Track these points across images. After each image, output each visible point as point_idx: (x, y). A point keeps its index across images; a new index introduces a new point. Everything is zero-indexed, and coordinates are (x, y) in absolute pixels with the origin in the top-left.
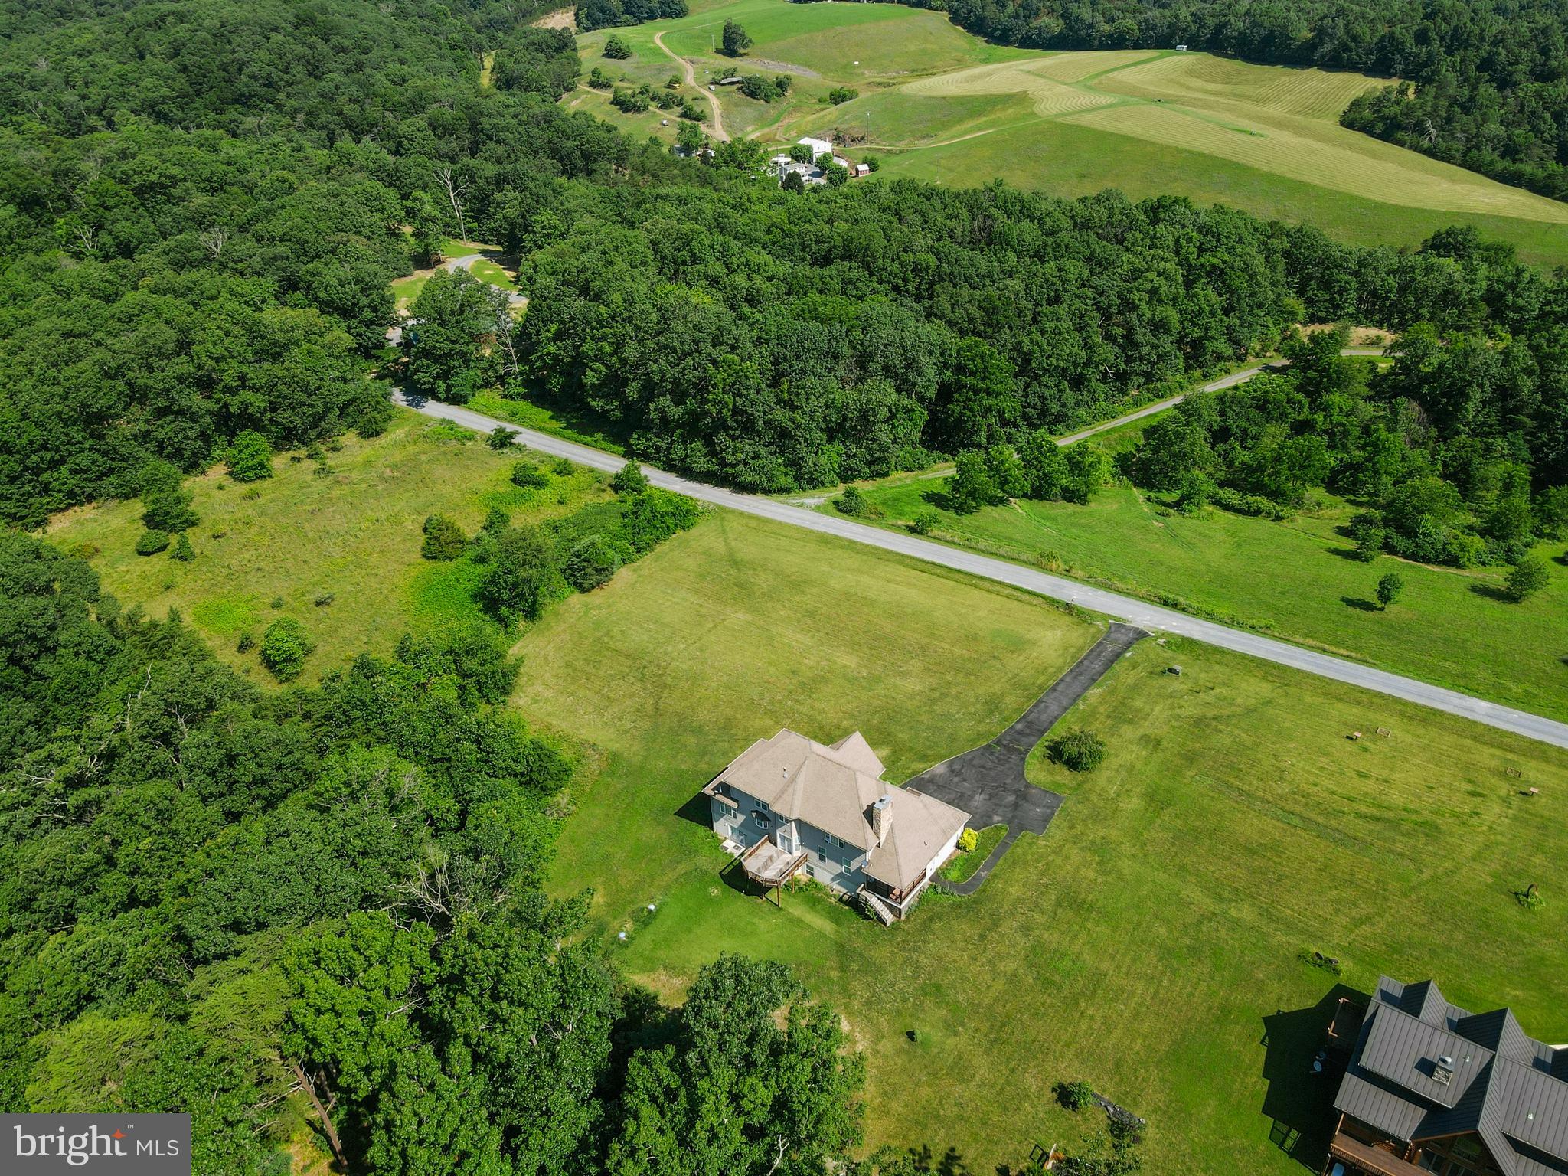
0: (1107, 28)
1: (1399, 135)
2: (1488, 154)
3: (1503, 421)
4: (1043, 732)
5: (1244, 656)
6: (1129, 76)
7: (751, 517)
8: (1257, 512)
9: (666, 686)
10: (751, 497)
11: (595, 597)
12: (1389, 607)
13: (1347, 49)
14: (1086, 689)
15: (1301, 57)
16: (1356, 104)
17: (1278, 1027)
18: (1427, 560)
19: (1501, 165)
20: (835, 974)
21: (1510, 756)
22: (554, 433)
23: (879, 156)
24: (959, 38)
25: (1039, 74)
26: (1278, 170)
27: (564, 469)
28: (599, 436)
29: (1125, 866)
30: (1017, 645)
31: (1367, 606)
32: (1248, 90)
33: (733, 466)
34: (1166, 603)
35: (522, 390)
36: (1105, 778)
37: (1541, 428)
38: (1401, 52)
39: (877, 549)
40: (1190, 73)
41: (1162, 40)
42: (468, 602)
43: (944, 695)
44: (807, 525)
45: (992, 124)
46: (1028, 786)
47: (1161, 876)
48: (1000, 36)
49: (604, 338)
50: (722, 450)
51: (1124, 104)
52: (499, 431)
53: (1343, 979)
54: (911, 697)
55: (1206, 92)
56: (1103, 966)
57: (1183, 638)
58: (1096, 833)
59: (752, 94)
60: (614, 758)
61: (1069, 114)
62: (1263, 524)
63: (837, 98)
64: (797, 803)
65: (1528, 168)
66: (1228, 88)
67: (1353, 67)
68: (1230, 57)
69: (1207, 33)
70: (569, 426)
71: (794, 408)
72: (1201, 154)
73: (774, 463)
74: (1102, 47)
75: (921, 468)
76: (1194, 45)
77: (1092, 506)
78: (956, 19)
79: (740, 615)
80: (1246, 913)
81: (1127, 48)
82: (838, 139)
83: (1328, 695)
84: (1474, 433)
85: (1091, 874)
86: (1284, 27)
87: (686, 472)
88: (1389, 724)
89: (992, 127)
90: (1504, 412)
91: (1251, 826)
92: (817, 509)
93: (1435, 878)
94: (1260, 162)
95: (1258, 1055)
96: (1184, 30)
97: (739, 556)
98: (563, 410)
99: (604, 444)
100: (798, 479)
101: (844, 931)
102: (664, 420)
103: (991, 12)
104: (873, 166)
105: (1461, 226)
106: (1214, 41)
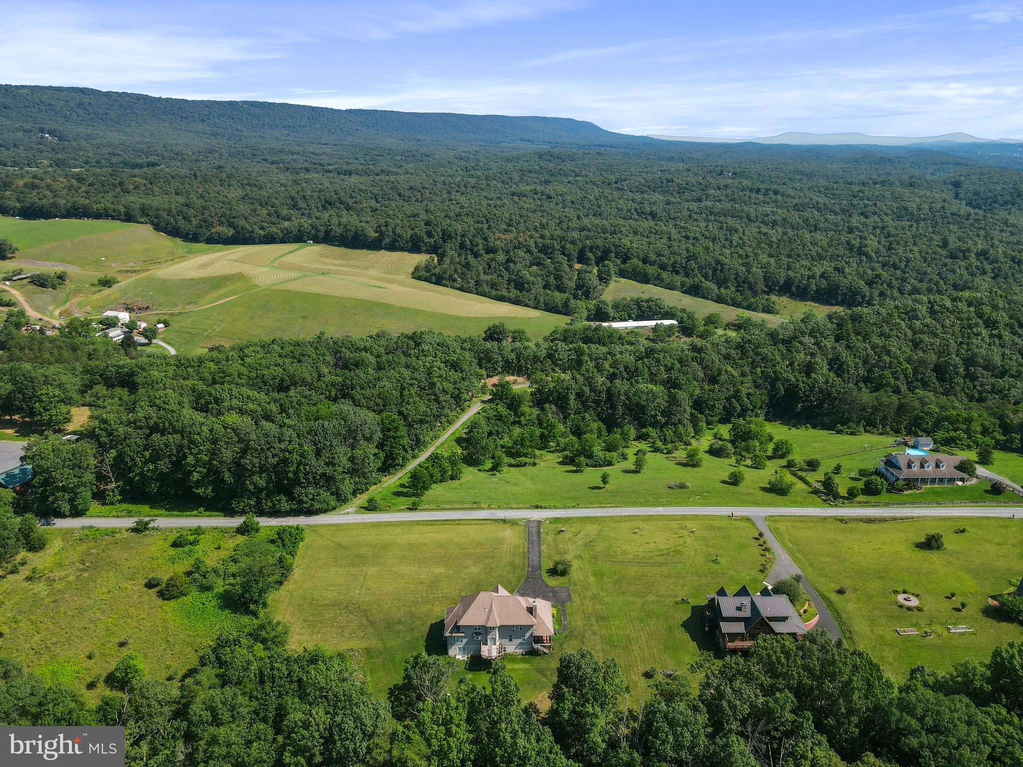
0: (262, 232)
1: (444, 282)
2: (486, 289)
3: (584, 407)
4: (540, 567)
5: (580, 518)
6: (292, 259)
7: (328, 525)
9: (365, 611)
10: (317, 516)
11: (288, 586)
12: (607, 486)
13: (398, 241)
14: (540, 547)
15: (375, 245)
16: (417, 269)
17: (686, 625)
18: (601, 466)
19: (494, 293)
21: (679, 522)
22: (167, 516)
23: (166, 317)
24: (164, 242)
25: (242, 260)
26: (405, 305)
27: (198, 531)
28: (202, 509)
29: (606, 599)
30: (500, 542)
31: (599, 488)
32: (357, 263)
33: (306, 503)
34: (537, 507)
36: (575, 573)
37: (598, 406)
38: (423, 241)
39: (402, 522)
40: (321, 255)
41: (298, 238)
42: (220, 612)
43: (492, 569)
44: (360, 521)
45: (233, 293)
46: (553, 588)
47: (620, 598)
48: (194, 238)
51: (305, 276)
52: (138, 523)
53: (692, 604)
55: (335, 265)
56: (627, 633)
57: (554, 518)
58: (589, 594)
59: (42, 285)
61: (279, 284)
63: (106, 283)
64: (497, 619)
65: (504, 293)
66: (345, 262)
67: (402, 249)
68: (338, 246)
69: (321, 234)
70: (168, 510)
72: (363, 300)
73: (325, 495)
75: (381, 482)
76: (317, 240)
77: (463, 480)
78: (157, 228)
79: (371, 569)
80: (651, 598)
81: (277, 243)
82: (129, 309)
83: (615, 522)
84: (575, 413)
85: (599, 607)
86: (362, 231)
87: (275, 513)
88: (641, 524)
89: (234, 294)
90: (582, 402)
91: (632, 571)
92: (356, 512)
93: (691, 566)
94: (391, 301)
95: (687, 637)
96: (309, 233)
98: (156, 502)
99: (208, 513)
100: (338, 500)
101: (534, 664)
103: (182, 223)
104: (167, 324)
105: (497, 323)
106: (326, 238)
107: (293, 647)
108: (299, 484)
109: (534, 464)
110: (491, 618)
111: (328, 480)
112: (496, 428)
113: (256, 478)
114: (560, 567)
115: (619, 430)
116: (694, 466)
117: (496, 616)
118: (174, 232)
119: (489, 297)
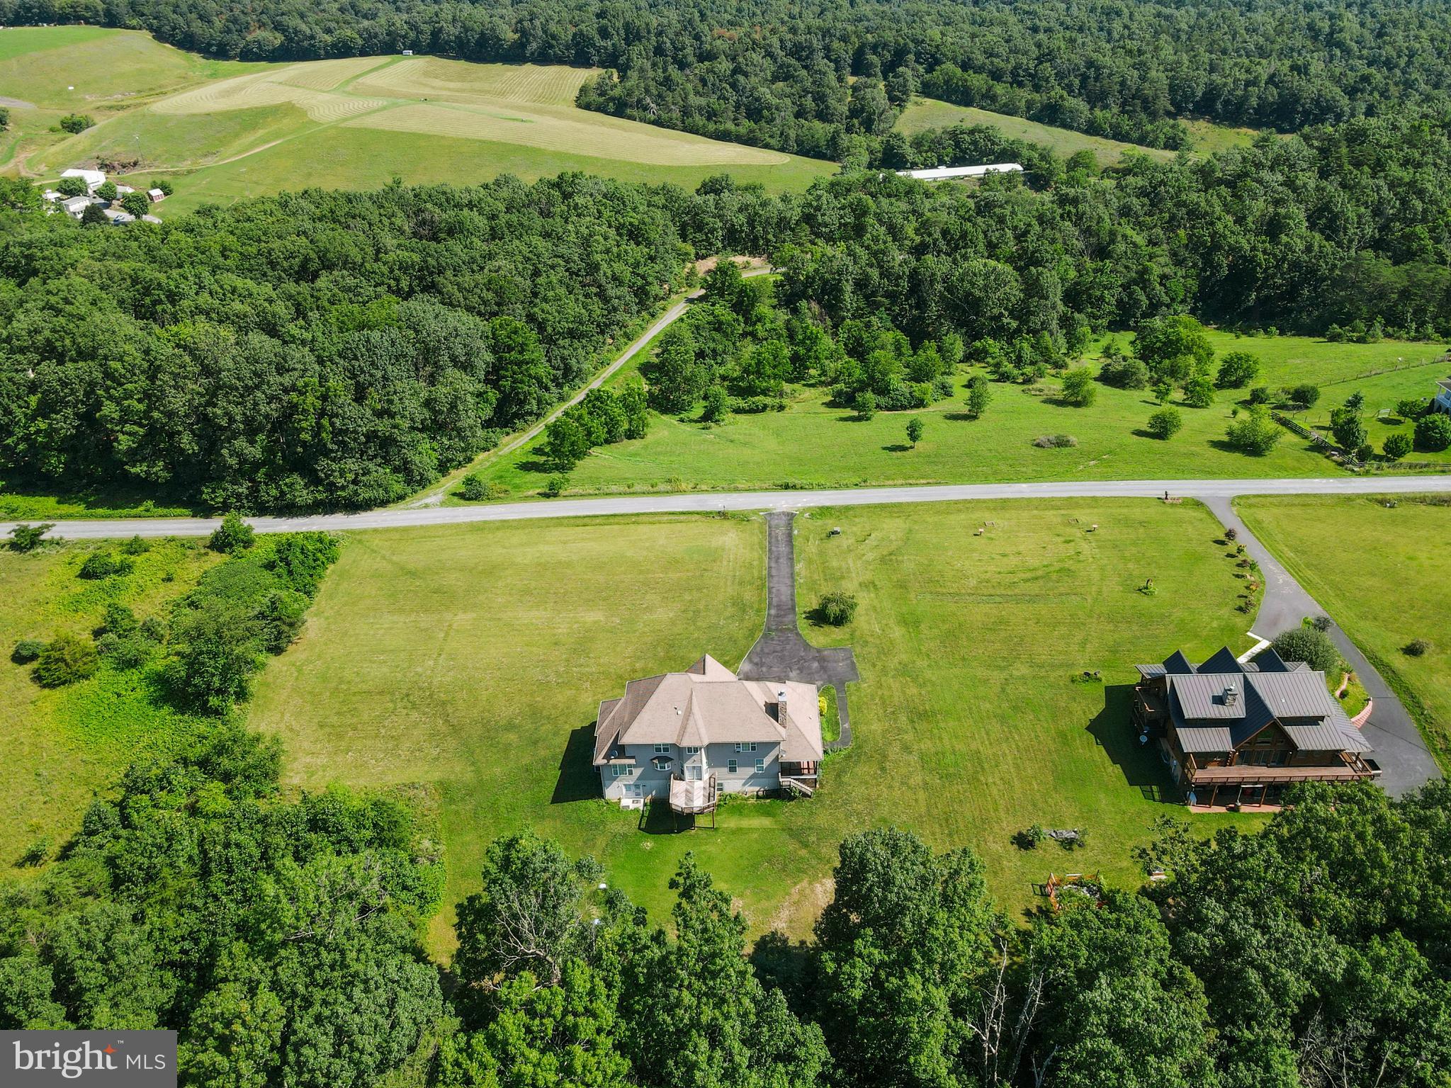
0: (328, 38)
1: (628, 111)
2: (699, 120)
3: (869, 304)
4: (793, 608)
5: (868, 506)
6: (376, 79)
7: (387, 530)
8: (765, 407)
9: (444, 703)
10: (369, 513)
11: (295, 653)
12: (918, 444)
13: (551, 47)
14: (792, 566)
15: (515, 55)
16: (583, 90)
17: (1096, 728)
18: (904, 408)
19: (711, 127)
20: (803, 852)
21: (1063, 512)
22: (82, 517)
23: (166, 178)
24: (174, 57)
25: (293, 83)
27: (135, 547)
28: (149, 503)
29: (928, 674)
30: (714, 556)
31: (903, 448)
32: (485, 86)
33: (343, 488)
34: (787, 487)
36: (862, 620)
37: (893, 303)
38: (594, 45)
39: (531, 520)
40: (426, 74)
41: (389, 46)
42: (150, 710)
43: (697, 612)
44: (448, 521)
45: (277, 135)
46: (818, 651)
47: (956, 671)
48: (220, 52)
50: (327, 476)
51: (395, 106)
52: (20, 532)
53: (1105, 682)
54: (673, 623)
55: (449, 90)
56: (973, 746)
57: (821, 508)
58: (893, 663)
60: (445, 788)
61: (353, 118)
62: (776, 415)
63: (74, 127)
64: (703, 731)
65: (730, 126)
66: (467, 85)
67: (560, 61)
68: (454, 58)
69: (425, 38)
70: (90, 506)
71: (392, 415)
72: (491, 142)
73: (380, 473)
74: (328, 56)
76: (418, 49)
77: (649, 438)
78: (161, 37)
79: (461, 616)
80: (1021, 670)
81: (354, 56)
82: (105, 166)
83: (938, 512)
85: (915, 691)
86: (493, 29)
87: (287, 509)
88: (987, 516)
89: (277, 138)
90: (866, 297)
91: (979, 613)
92: (443, 504)
93: (1095, 600)
94: (538, 142)
95: (1099, 754)
96: (404, 37)
97: (411, 566)
98: (69, 491)
99: (161, 511)
100: (409, 482)
101: (782, 818)
103: (197, 27)
104: (167, 191)
105: (718, 175)
106: (434, 45)
107: (296, 781)
108: (326, 453)
109: (781, 408)
110: (689, 730)
111: (384, 446)
112: (712, 345)
113: (241, 443)
114: (833, 609)
115: (933, 344)
116: (1077, 404)
117: (701, 723)
118: (187, 43)
119: (704, 135)
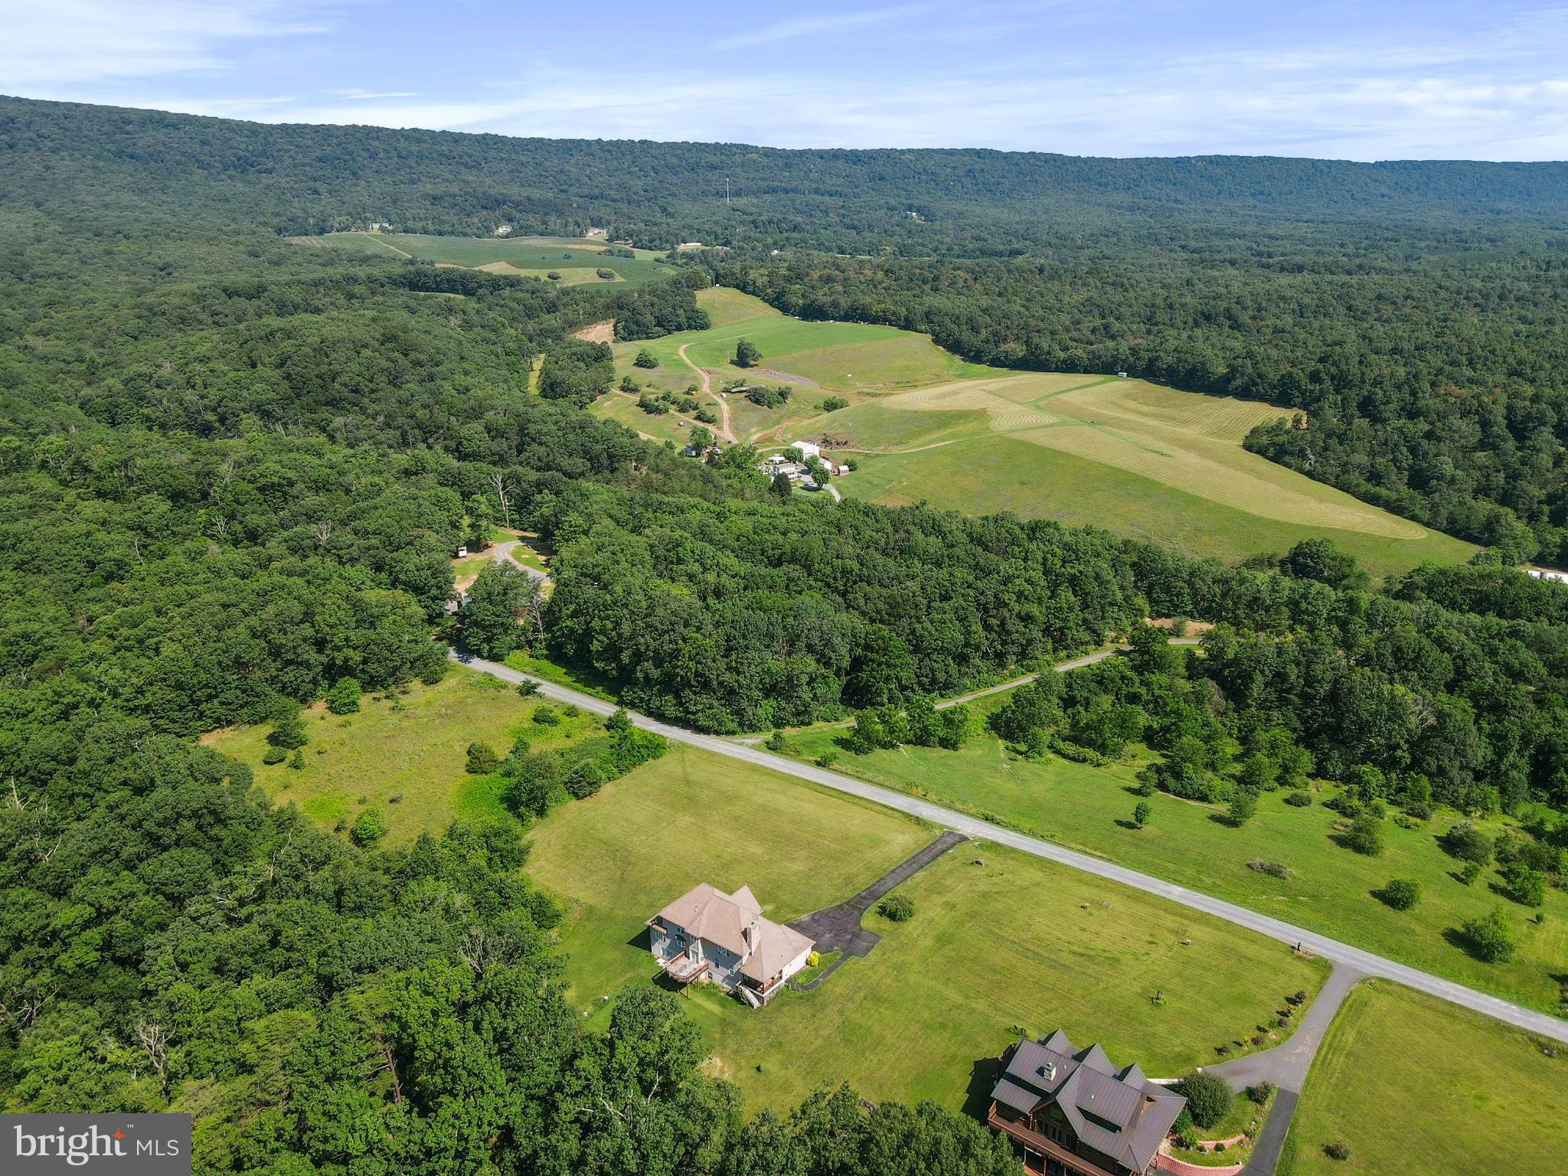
0: (1061, 354)
1: (1287, 458)
2: (1355, 478)
3: (1280, 699)
4: (879, 898)
5: (1030, 855)
6: (1075, 398)
7: (704, 751)
8: (1084, 760)
9: (630, 863)
11: (587, 803)
12: (1145, 827)
13: (1255, 384)
14: (915, 872)
15: (1219, 388)
16: (1258, 430)
18: (1188, 797)
19: (1366, 487)
20: (717, 1036)
21: (1185, 921)
22: (566, 685)
23: (858, 459)
24: (941, 357)
25: (999, 394)
26: (1179, 485)
27: (572, 712)
28: (599, 689)
29: (912, 977)
30: (875, 843)
31: (1130, 826)
32: (1175, 414)
33: (694, 714)
34: (987, 819)
35: (545, 652)
36: (911, 927)
38: (1299, 388)
39: (791, 776)
40: (1127, 396)
41: (1107, 367)
42: (497, 803)
43: (818, 873)
44: (746, 758)
45: (953, 436)
46: (861, 929)
47: (933, 983)
48: (974, 356)
49: (608, 618)
50: (687, 702)
51: (1063, 423)
52: (527, 682)
54: (796, 874)
55: (1139, 412)
56: (885, 1033)
57: (993, 842)
58: (898, 958)
59: (757, 402)
60: (590, 910)
61: (1018, 431)
62: (1087, 768)
63: (830, 406)
64: (702, 928)
65: (1385, 490)
66: (1158, 410)
67: (1261, 398)
68: (1161, 384)
69: (1142, 364)
70: (576, 681)
71: (738, 673)
72: (1119, 470)
73: (725, 714)
74: (1058, 370)
75: (837, 720)
76: (1133, 372)
77: (962, 751)
78: (937, 341)
79: (687, 818)
80: (980, 1005)
81: (1078, 372)
82: (826, 442)
83: (1077, 881)
84: (1260, 707)
85: (889, 982)
86: (1203, 363)
87: (660, 717)
88: (1115, 902)
89: (953, 438)
90: (1280, 692)
91: (999, 956)
92: (753, 747)
93: (1105, 989)
94: (1166, 477)
95: (966, 1081)
96: (1124, 361)
97: (691, 778)
99: (603, 695)
100: (741, 725)
101: (727, 1012)
102: (647, 677)
103: (966, 336)
104: (852, 467)
105: (1318, 539)
106: (1149, 371)
108: (690, 686)
109: (1099, 765)
110: (695, 923)
111: (730, 694)
112: (1085, 694)
114: (891, 905)
117: (704, 922)
118: (954, 347)
119: (1354, 494)
